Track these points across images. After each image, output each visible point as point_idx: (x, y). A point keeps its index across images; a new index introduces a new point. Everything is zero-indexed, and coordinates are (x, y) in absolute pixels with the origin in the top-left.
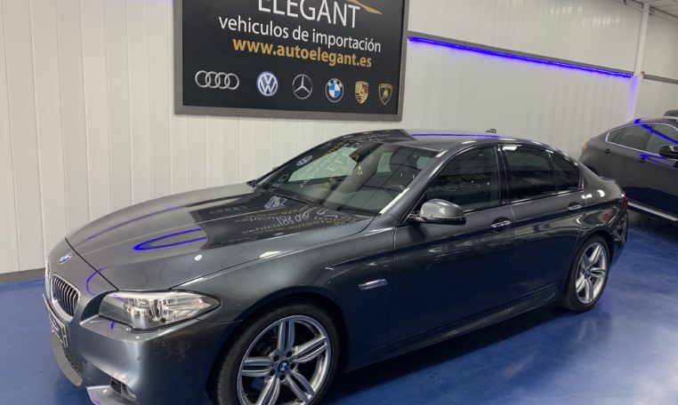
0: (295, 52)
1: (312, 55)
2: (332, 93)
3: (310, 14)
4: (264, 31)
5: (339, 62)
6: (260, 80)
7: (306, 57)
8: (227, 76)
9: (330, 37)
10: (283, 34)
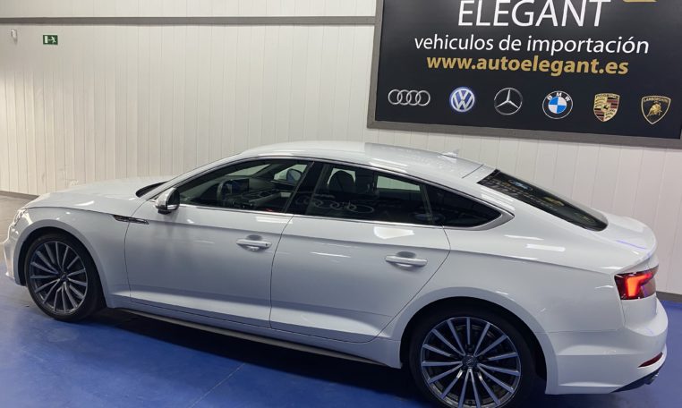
0: (500, 63)
1: (525, 65)
2: (553, 109)
3: (526, 19)
4: (463, 45)
5: (566, 70)
6: (454, 96)
7: (517, 68)
8: (418, 93)
9: (554, 42)
10: (487, 46)
